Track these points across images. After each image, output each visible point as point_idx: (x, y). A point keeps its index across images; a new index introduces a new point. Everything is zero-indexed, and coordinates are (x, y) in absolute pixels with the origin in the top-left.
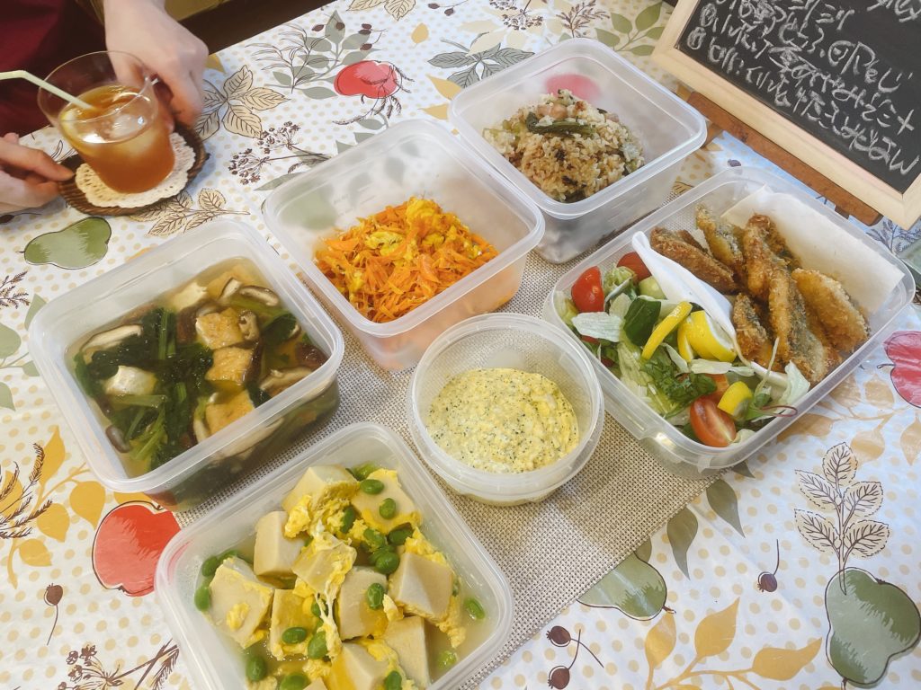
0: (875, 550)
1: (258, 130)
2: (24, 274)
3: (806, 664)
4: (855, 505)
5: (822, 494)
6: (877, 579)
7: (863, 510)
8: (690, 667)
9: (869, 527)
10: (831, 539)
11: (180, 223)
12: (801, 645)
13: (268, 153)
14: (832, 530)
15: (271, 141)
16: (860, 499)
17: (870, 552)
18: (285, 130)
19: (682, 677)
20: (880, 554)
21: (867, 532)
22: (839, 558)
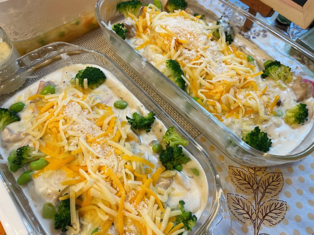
0: (278, 220)
4: (266, 189)
5: (245, 182)
7: (270, 193)
9: (274, 205)
10: (250, 213)
14: (251, 207)
16: (269, 185)
17: (274, 221)
20: (281, 223)
21: (273, 208)
22: (255, 227)
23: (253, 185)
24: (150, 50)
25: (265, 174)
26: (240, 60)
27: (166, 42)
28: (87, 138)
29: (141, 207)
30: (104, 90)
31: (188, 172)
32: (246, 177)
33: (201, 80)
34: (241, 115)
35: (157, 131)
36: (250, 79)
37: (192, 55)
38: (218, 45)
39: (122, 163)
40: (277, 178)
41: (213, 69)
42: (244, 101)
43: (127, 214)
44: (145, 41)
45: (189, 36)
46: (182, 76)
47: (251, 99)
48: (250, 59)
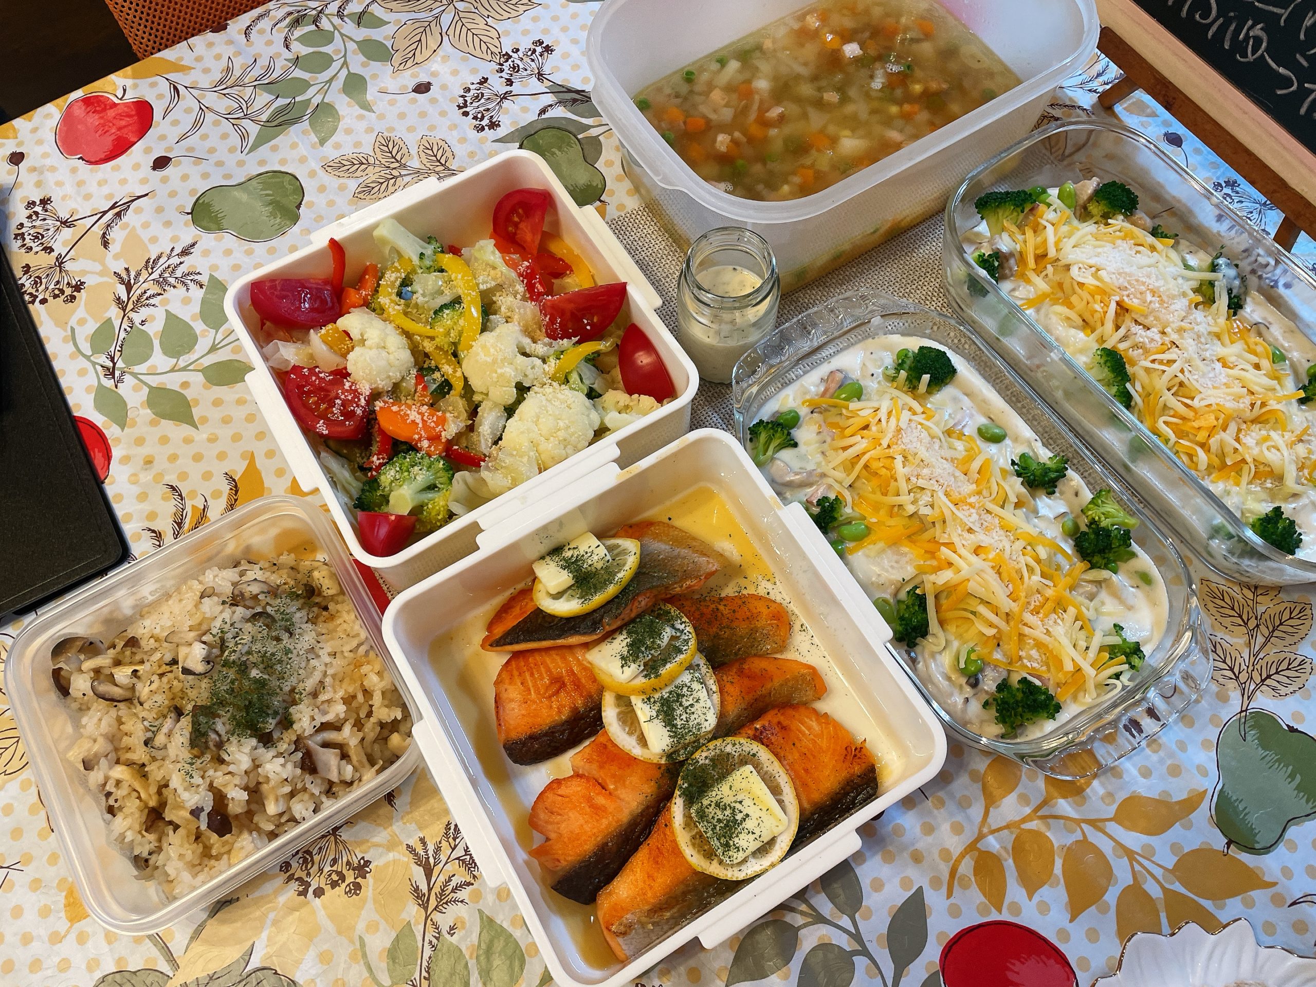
0: (1291, 689)
1: (497, 51)
2: (193, 245)
3: (1181, 819)
4: (1273, 631)
5: (1232, 613)
6: (1288, 726)
7: (1282, 639)
8: (1036, 810)
9: (1287, 660)
10: (1236, 670)
11: (394, 185)
12: (1179, 795)
13: (511, 85)
14: (1239, 660)
15: (516, 69)
16: (1281, 624)
17: (1283, 691)
18: (534, 51)
19: (1024, 820)
20: (1297, 694)
21: (1284, 665)
22: (1243, 695)
23: (1248, 620)
24: (1054, 319)
25: (1275, 602)
26: (1255, 360)
27: (1098, 307)
28: (947, 494)
29: (1051, 622)
30: (955, 400)
31: (1130, 578)
32: (1236, 603)
33: (1168, 397)
34: (1245, 479)
35: (1070, 494)
36: (1273, 405)
37: (1152, 340)
38: (1210, 318)
39: (1019, 544)
40: (1300, 612)
41: (1196, 377)
42: (1256, 451)
43: (1027, 630)
44: (1040, 293)
45: (1149, 297)
46: (1128, 385)
47: (1273, 450)
48: (1278, 357)
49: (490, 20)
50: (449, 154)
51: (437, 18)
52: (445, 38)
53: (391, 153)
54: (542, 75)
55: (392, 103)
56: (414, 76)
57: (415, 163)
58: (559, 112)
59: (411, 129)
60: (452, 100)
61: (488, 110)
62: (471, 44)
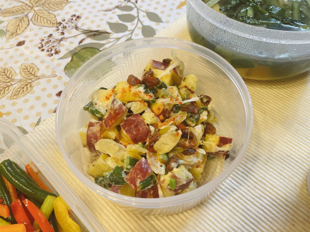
49: (50, 12)
50: (36, 69)
51: (27, 16)
52: (31, 22)
53: (6, 75)
54: (77, 27)
55: (6, 53)
56: (16, 39)
57: (19, 77)
58: (88, 41)
59: (16, 62)
60: (35, 46)
61: (54, 46)
62: (42, 22)
